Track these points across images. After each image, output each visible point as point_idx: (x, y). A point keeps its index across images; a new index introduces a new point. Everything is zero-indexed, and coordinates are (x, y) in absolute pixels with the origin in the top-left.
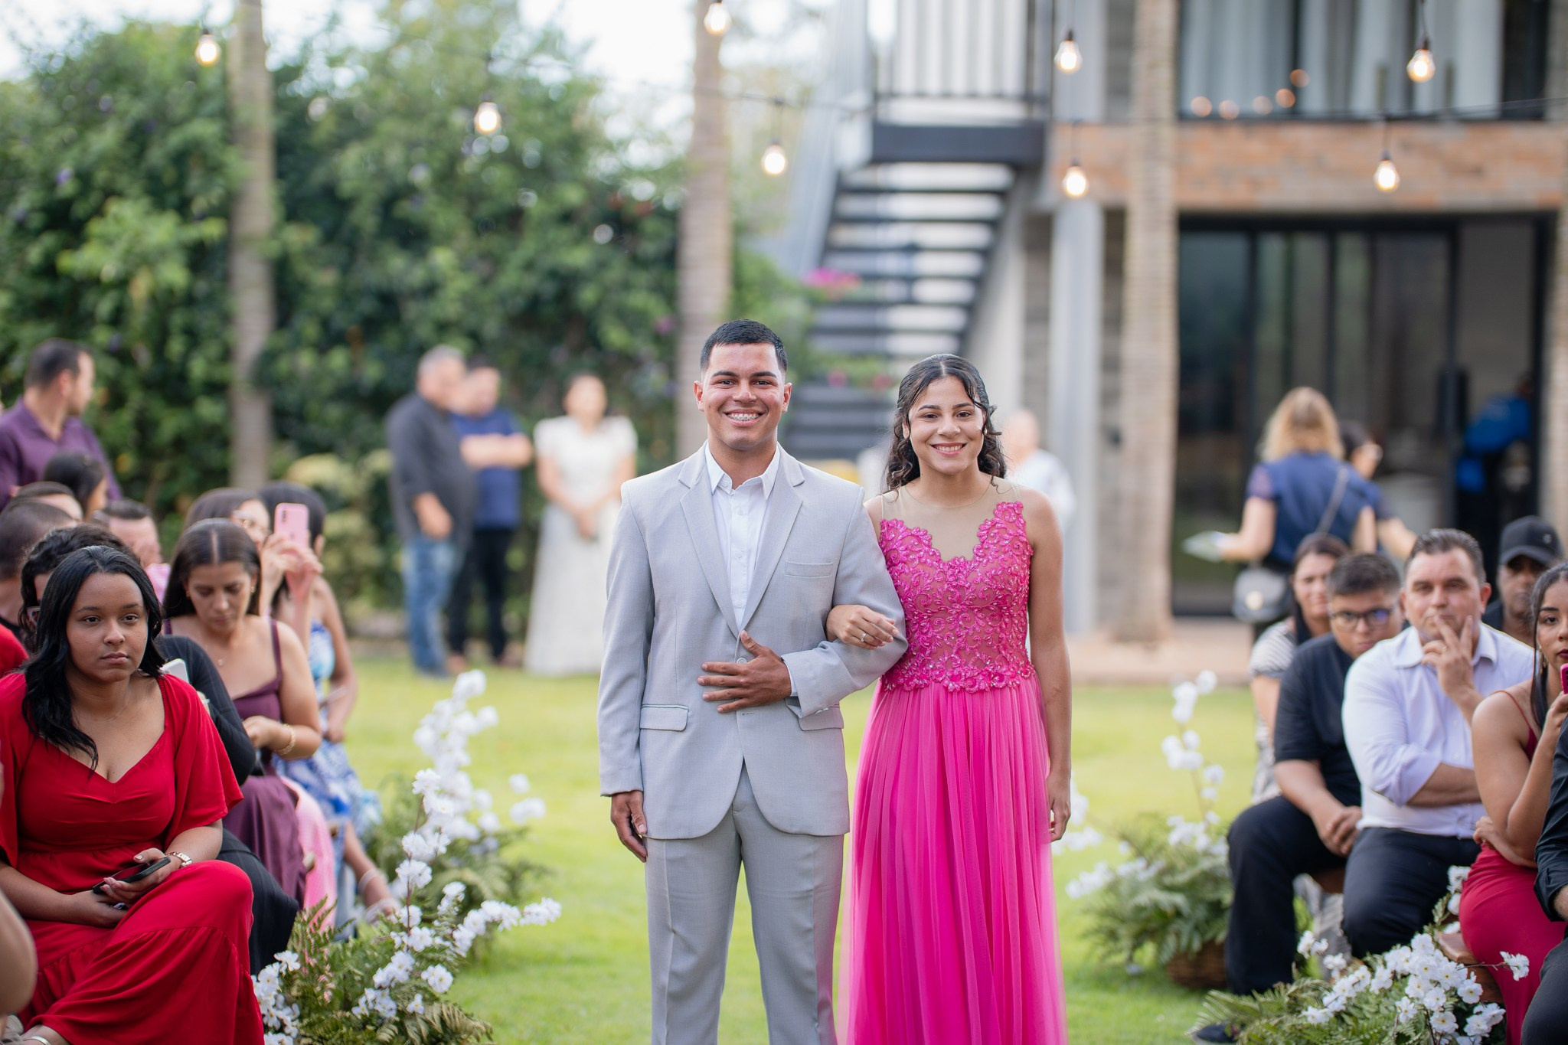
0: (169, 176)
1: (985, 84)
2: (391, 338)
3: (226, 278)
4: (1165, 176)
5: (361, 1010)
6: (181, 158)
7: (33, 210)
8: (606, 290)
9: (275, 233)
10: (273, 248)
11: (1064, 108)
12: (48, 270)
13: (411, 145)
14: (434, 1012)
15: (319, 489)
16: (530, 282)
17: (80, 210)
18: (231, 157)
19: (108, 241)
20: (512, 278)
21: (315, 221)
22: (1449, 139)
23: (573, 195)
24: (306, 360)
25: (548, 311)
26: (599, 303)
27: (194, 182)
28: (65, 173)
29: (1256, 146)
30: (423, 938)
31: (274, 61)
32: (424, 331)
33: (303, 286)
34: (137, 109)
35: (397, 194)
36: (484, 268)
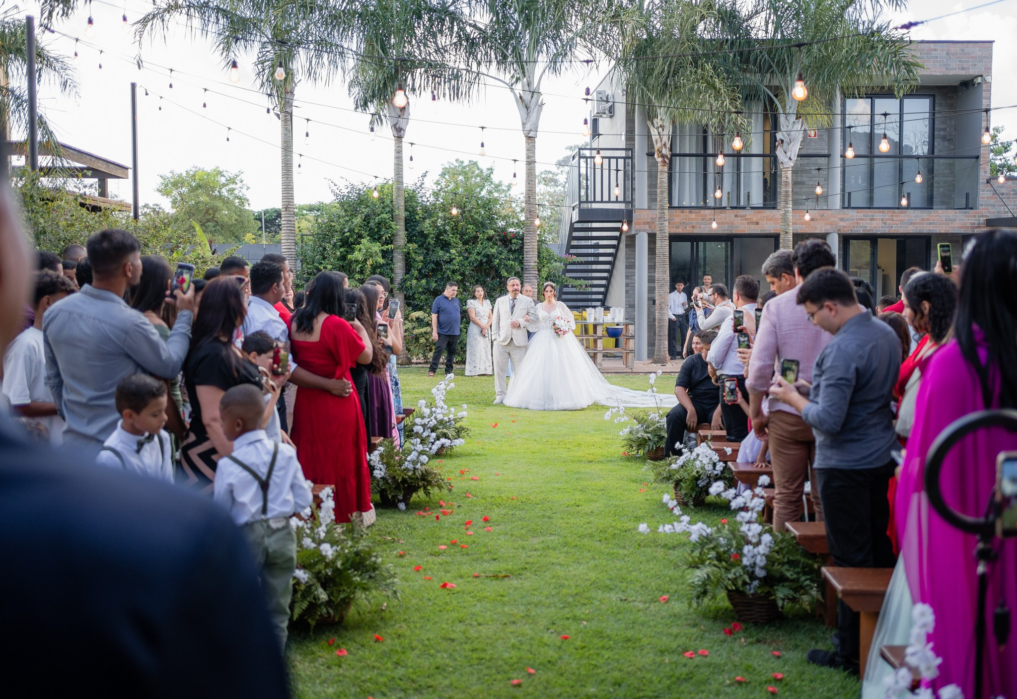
0: (376, 230)
1: (613, 199)
2: (439, 277)
3: (392, 260)
4: (667, 223)
6: (379, 224)
7: (338, 241)
8: (501, 261)
9: (405, 246)
10: (405, 250)
11: (637, 205)
13: (445, 218)
14: (423, 468)
15: (418, 319)
16: (479, 258)
17: (351, 240)
18: (392, 225)
19: (359, 250)
20: (473, 257)
21: (416, 242)
22: (748, 213)
23: (492, 232)
24: (414, 282)
25: (485, 266)
26: (499, 264)
27: (383, 232)
28: (347, 230)
29: (693, 216)
30: (420, 447)
33: (413, 261)
34: (366, 211)
35: (440, 234)
36: (465, 254)
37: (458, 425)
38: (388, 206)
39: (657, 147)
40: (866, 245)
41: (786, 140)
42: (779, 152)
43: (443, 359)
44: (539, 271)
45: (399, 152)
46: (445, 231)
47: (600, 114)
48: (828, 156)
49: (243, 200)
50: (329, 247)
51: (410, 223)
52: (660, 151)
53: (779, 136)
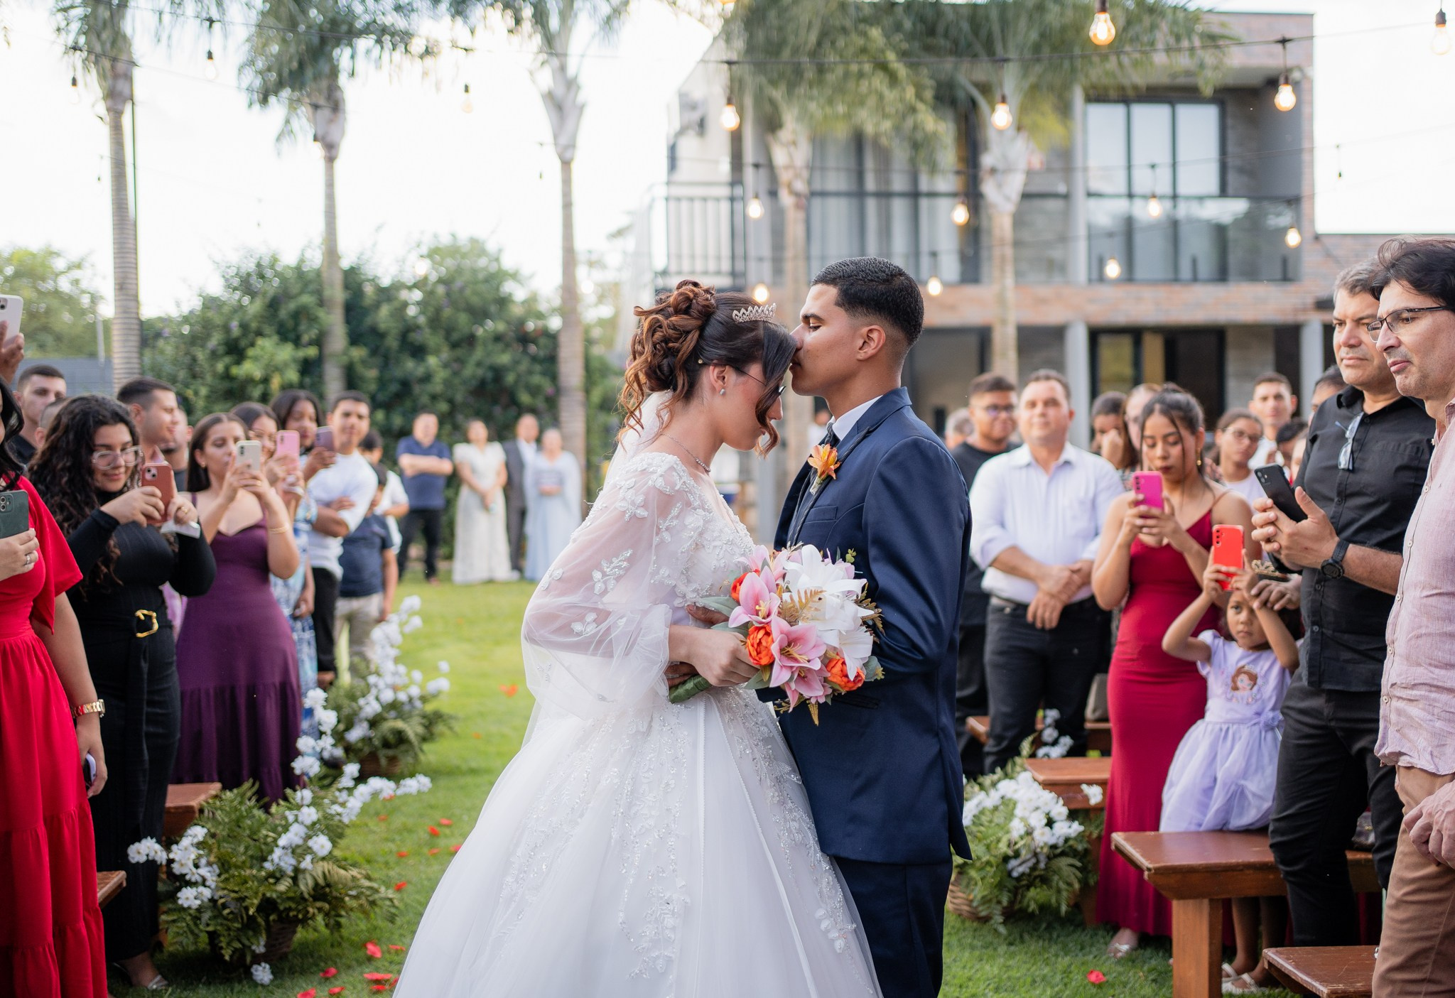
0: (290, 324)
1: (712, 266)
2: (408, 404)
3: (321, 375)
5: (267, 865)
6: (297, 315)
7: (219, 345)
8: (519, 376)
9: (345, 353)
10: (345, 359)
12: (227, 376)
14: (319, 867)
16: (480, 372)
17: (243, 343)
18: (321, 314)
19: (256, 359)
20: (469, 371)
21: (365, 345)
23: (501, 327)
25: (490, 387)
26: (517, 382)
27: (303, 327)
28: (235, 325)
31: (345, 264)
32: (425, 399)
33: (362, 379)
34: (272, 291)
35: (408, 330)
36: (455, 366)
37: (430, 708)
38: (310, 282)
39: (784, 176)
40: (1126, 344)
41: (1000, 166)
42: (989, 188)
43: (416, 551)
44: (587, 391)
45: (330, 185)
46: (417, 328)
47: (682, 131)
48: (1066, 197)
49: (95, 299)
50: (201, 355)
51: (355, 310)
52: (789, 186)
53: (987, 160)
